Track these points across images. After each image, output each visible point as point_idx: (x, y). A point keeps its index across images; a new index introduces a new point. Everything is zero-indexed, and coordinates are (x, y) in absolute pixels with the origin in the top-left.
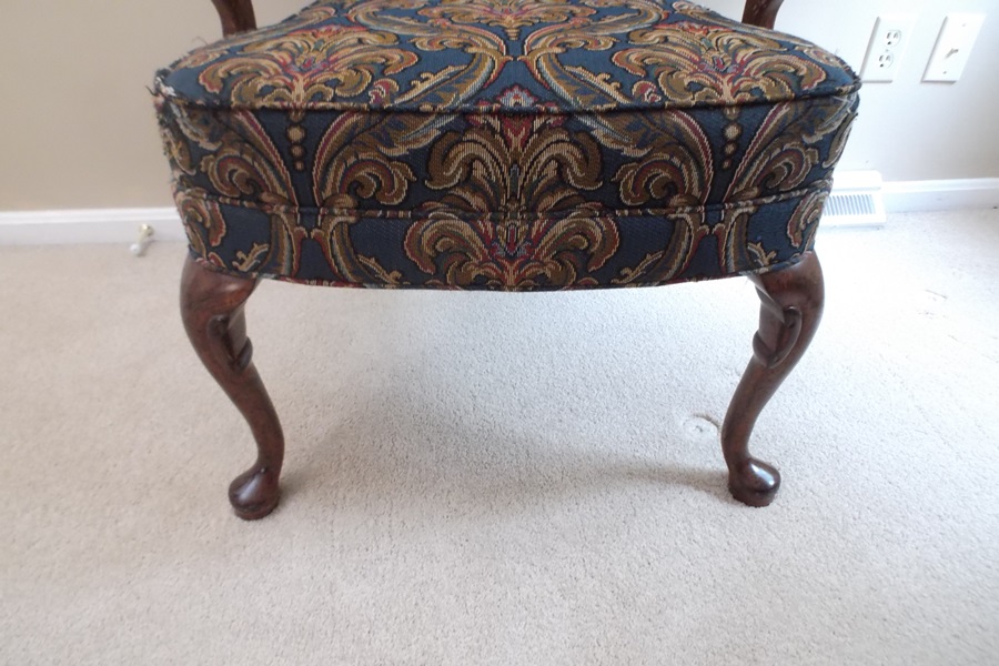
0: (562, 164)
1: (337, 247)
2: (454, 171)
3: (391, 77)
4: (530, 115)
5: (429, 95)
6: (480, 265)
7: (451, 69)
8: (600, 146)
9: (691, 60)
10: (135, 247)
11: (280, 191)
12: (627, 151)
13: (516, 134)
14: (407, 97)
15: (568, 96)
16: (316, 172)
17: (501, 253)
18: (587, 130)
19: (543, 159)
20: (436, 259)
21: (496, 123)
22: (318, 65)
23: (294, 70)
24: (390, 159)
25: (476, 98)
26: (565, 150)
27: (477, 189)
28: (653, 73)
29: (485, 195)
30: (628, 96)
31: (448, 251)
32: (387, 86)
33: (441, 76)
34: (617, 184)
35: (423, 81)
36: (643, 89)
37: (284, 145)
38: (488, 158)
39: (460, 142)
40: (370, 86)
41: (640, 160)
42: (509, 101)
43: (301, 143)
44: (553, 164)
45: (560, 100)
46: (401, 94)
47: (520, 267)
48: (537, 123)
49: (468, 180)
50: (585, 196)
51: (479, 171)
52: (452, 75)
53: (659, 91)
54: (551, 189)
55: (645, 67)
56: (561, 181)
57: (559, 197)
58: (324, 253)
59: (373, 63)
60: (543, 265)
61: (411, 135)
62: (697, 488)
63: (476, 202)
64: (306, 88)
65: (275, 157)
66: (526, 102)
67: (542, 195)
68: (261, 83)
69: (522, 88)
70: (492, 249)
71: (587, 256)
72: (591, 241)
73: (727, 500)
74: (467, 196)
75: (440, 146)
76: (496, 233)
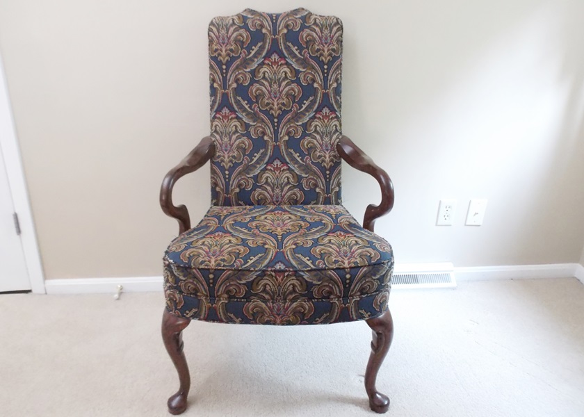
0: (294, 286)
1: (221, 310)
2: (260, 288)
3: (241, 258)
4: (284, 271)
5: (253, 265)
6: (268, 317)
7: (260, 255)
8: (306, 281)
9: (337, 251)
10: (116, 296)
11: (204, 292)
12: (314, 282)
13: (280, 277)
14: (246, 266)
15: (296, 266)
16: (216, 287)
17: (275, 313)
18: (302, 276)
19: (288, 284)
20: (253, 315)
21: (273, 274)
22: (218, 253)
23: (210, 254)
24: (240, 284)
25: (267, 266)
26: (295, 282)
27: (267, 293)
28: (323, 256)
29: (270, 295)
30: (314, 265)
31: (258, 312)
32: (240, 261)
33: (257, 258)
34: (312, 292)
35: (251, 260)
36: (319, 263)
37: (207, 280)
38: (271, 284)
39: (262, 279)
40: (235, 262)
41: (319, 285)
42: (277, 267)
43: (213, 279)
44: (291, 286)
45: (293, 267)
46: (244, 264)
47: (281, 317)
48: (286, 274)
49: (264, 291)
50: (302, 295)
51: (268, 288)
52: (260, 257)
53: (325, 264)
54: (291, 293)
55: (321, 254)
56: (294, 291)
57: (294, 295)
58: (216, 313)
59: (235, 252)
60: (289, 317)
61: (247, 277)
62: (356, 406)
63: (267, 297)
64: (215, 262)
65: (204, 283)
66: (283, 267)
67: (288, 295)
68: (201, 259)
69: (282, 263)
70: (272, 311)
71: (303, 314)
72: (305, 309)
73: (368, 410)
74: (264, 295)
75: (256, 281)
76: (273, 307)
